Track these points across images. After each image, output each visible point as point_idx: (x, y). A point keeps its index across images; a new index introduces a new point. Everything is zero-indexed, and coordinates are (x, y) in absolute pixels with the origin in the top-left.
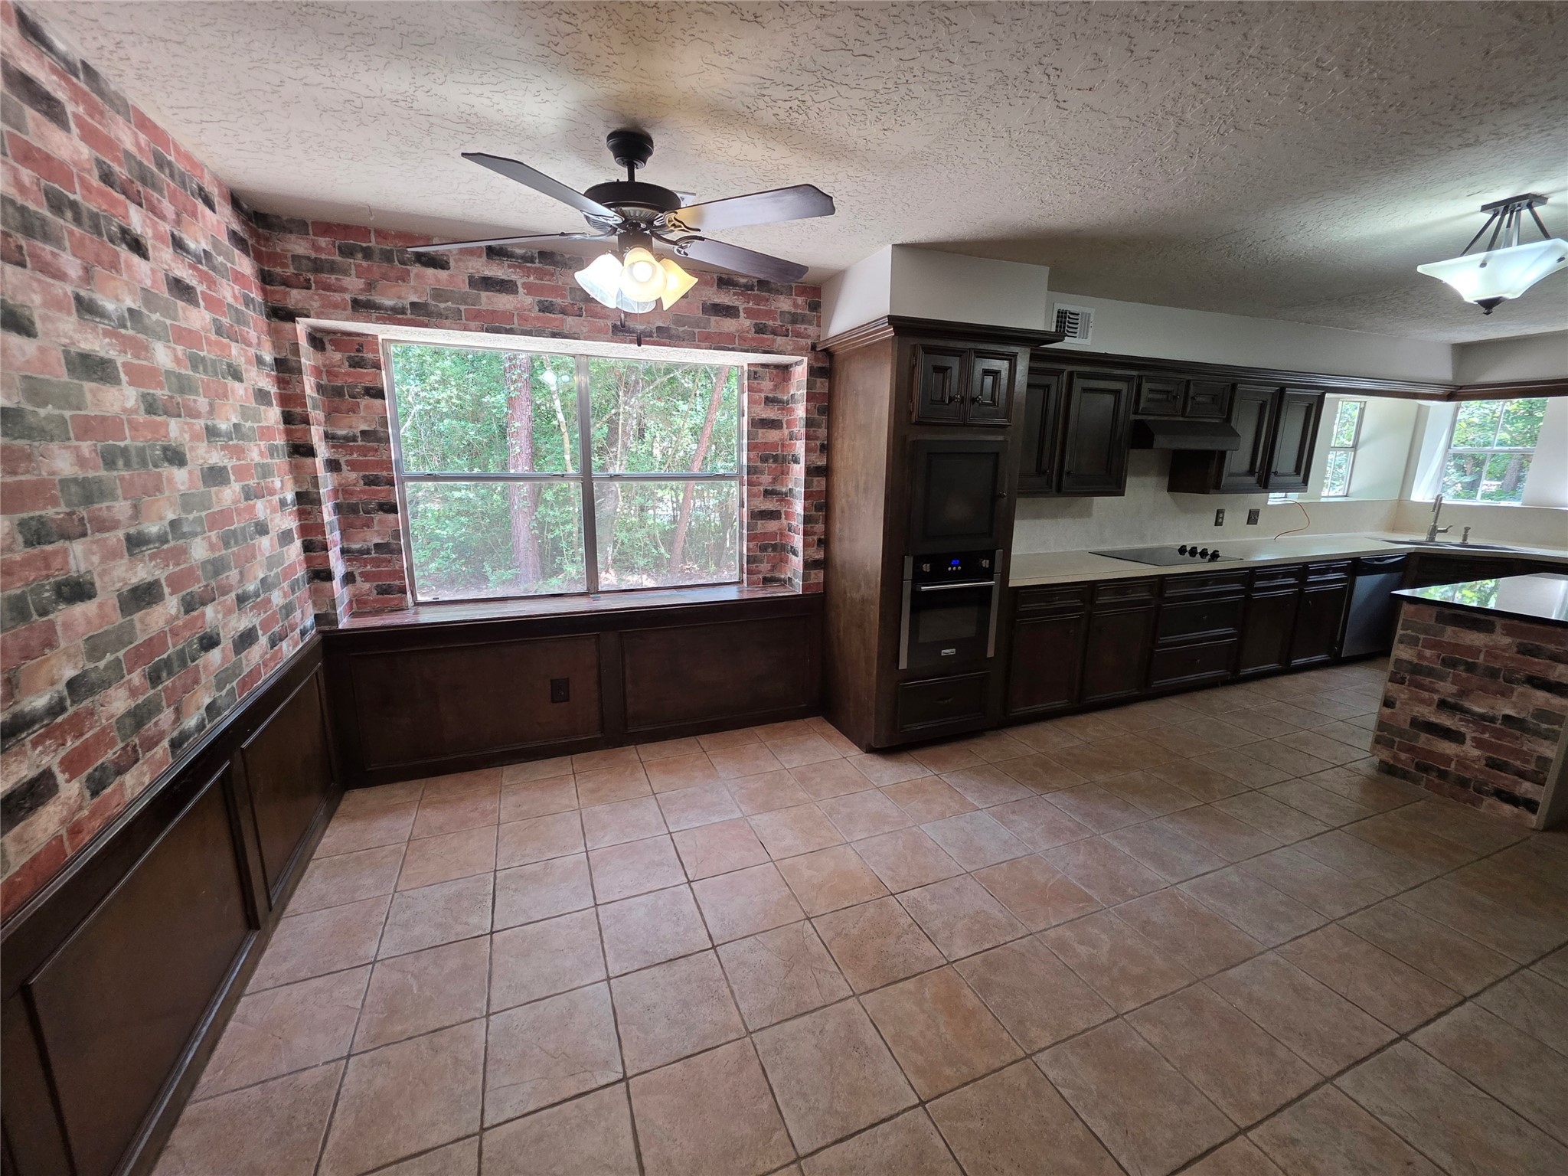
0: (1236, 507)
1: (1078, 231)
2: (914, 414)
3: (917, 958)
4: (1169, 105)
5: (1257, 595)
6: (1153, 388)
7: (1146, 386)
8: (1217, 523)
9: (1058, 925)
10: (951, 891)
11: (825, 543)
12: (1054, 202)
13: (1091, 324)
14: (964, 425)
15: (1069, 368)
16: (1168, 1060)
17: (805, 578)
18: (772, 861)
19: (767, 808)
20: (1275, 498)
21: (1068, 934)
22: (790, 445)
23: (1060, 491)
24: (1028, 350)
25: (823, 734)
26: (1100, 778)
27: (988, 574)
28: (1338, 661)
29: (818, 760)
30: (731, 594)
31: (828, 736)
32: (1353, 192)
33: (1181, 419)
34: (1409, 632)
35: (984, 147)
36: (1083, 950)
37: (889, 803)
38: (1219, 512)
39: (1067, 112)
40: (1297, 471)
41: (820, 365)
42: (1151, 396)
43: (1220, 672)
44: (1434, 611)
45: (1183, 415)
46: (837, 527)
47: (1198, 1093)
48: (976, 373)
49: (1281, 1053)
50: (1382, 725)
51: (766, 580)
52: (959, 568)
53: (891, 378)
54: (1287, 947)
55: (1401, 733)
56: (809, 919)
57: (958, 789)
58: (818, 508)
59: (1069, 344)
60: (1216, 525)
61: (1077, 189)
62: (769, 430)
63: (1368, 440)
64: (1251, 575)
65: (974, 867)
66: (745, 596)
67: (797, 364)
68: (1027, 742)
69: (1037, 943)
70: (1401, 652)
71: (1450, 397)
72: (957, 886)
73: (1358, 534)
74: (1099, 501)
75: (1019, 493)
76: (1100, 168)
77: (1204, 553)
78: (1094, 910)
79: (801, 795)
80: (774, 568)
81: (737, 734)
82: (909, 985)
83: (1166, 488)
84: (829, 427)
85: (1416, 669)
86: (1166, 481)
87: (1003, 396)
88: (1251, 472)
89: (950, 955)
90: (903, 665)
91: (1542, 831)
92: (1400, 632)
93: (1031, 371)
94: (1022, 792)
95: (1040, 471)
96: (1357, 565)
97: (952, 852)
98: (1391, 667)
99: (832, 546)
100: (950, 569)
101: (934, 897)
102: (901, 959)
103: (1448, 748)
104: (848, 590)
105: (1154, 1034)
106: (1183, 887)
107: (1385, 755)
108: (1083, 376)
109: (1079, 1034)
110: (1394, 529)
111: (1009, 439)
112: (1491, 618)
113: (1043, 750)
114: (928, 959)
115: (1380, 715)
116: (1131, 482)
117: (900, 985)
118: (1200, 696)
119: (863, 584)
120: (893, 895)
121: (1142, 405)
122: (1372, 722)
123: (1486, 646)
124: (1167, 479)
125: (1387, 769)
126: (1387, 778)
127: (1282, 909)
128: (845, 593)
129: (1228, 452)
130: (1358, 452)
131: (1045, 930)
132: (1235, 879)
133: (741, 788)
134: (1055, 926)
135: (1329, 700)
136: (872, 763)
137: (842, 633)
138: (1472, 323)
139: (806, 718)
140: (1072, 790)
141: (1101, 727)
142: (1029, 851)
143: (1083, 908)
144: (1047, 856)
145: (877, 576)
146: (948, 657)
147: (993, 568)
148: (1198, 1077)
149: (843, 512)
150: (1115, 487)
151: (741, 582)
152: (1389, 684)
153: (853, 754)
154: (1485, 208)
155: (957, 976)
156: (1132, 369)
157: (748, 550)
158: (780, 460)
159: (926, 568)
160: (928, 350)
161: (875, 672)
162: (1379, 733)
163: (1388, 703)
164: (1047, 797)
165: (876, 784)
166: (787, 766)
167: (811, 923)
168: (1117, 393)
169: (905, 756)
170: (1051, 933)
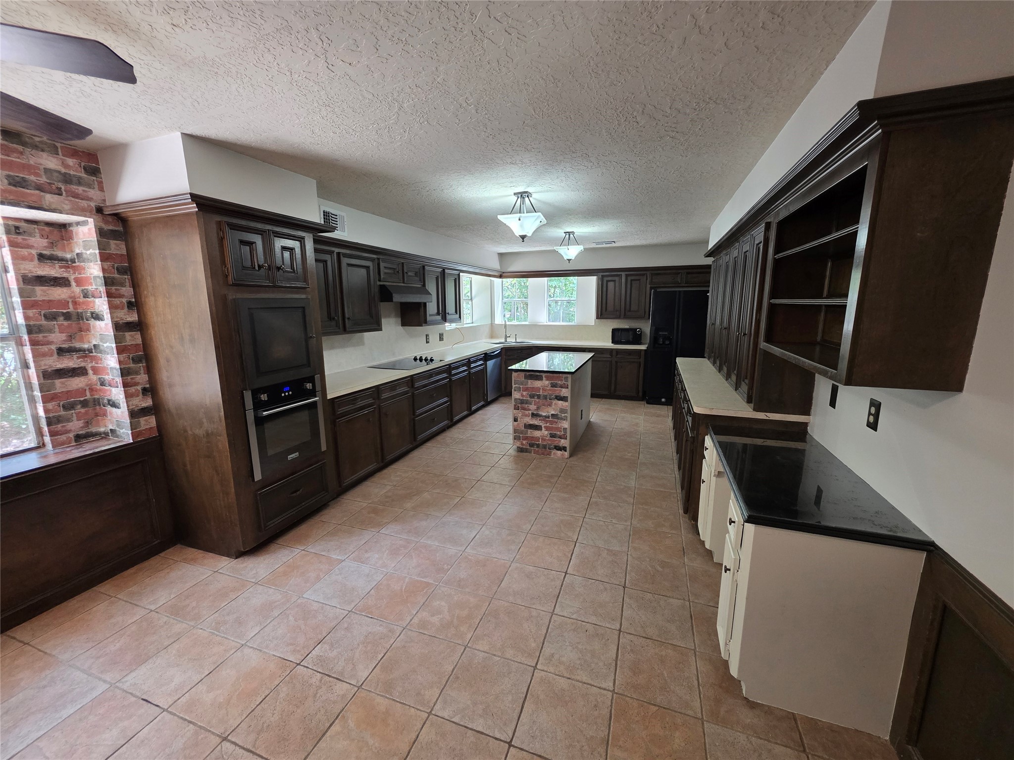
0: (433, 331)
1: (337, 160)
2: (230, 278)
3: (334, 702)
4: (396, 95)
5: (454, 378)
6: (386, 266)
7: (382, 265)
8: (427, 342)
9: (417, 612)
10: (343, 632)
11: (152, 390)
12: (321, 135)
13: (345, 223)
14: (274, 287)
15: (337, 250)
16: (495, 655)
17: (133, 427)
18: (164, 710)
19: (141, 660)
20: (448, 326)
21: (424, 614)
22: (87, 303)
23: (345, 331)
24: (311, 235)
25: (186, 561)
26: (409, 505)
27: (313, 393)
28: (488, 404)
29: (188, 585)
30: (31, 462)
31: (192, 559)
32: (472, 174)
33: (403, 285)
34: (517, 385)
35: (270, 76)
36: (435, 620)
37: (271, 591)
38: (426, 335)
39: (333, 74)
40: (456, 312)
41: (111, 227)
42: (386, 271)
43: (446, 422)
44: (523, 374)
45: (404, 283)
46: (164, 375)
47: (512, 662)
48: (276, 248)
49: (534, 613)
50: (515, 431)
51: (78, 438)
52: (290, 393)
53: (202, 247)
54: (517, 557)
55: (522, 432)
56: (225, 739)
57: (323, 553)
58: (136, 360)
59: (335, 235)
60: (427, 343)
61: (338, 131)
62: (52, 288)
63: (475, 296)
64: (449, 368)
65: (353, 605)
66: (53, 460)
67: (78, 224)
68: (359, 499)
69: (409, 633)
70: (516, 395)
71: (501, 277)
72: (346, 625)
73: (481, 341)
74: (367, 335)
75: (323, 333)
76: (353, 121)
77: (426, 360)
78: (432, 590)
79: (178, 627)
80: (87, 424)
81: (73, 603)
82: (336, 728)
83: (400, 324)
84: (135, 285)
85: (522, 402)
86: (399, 320)
87: (300, 266)
88: (438, 314)
89: (358, 682)
90: (258, 476)
91: (570, 457)
92: (514, 386)
93: (316, 251)
94: (367, 535)
95: (330, 318)
96: (487, 356)
97: (334, 602)
98: (513, 403)
99: (161, 393)
100: (283, 395)
101: (332, 645)
102: (323, 712)
103: (537, 434)
104: (188, 429)
105: (483, 645)
106: (468, 550)
107: (518, 444)
108: (345, 255)
109: (451, 675)
110: (492, 337)
111: (309, 297)
112: (541, 374)
113: (370, 501)
114: (343, 696)
115: (514, 426)
116: (384, 322)
117: (328, 734)
118: (440, 438)
119: (205, 420)
120: (298, 664)
121: (382, 277)
122: (511, 430)
123: (542, 386)
124: (400, 319)
125: (520, 450)
126: (521, 454)
127: (509, 538)
128: (185, 431)
129: (427, 303)
130: (473, 301)
131: (411, 620)
132: (487, 532)
133: (98, 658)
134: (416, 614)
135: (490, 424)
136: (245, 565)
137: (189, 467)
138: (505, 244)
139: (160, 552)
140: (396, 520)
141: (399, 473)
142: (384, 573)
143: (426, 592)
144: (396, 571)
145: (220, 411)
146: (293, 459)
147: (315, 389)
148: (510, 653)
149: (168, 361)
150: (376, 326)
151: (41, 446)
152: (514, 411)
153: (223, 565)
154: (515, 194)
155: (368, 693)
156: (374, 254)
157: (46, 411)
158: (74, 317)
159: (264, 397)
160: (233, 227)
161: (233, 490)
162: (515, 435)
163: (515, 420)
164: (383, 531)
165: (253, 581)
166: (153, 607)
167: (230, 741)
168: (367, 268)
169: (273, 547)
170: (416, 620)
